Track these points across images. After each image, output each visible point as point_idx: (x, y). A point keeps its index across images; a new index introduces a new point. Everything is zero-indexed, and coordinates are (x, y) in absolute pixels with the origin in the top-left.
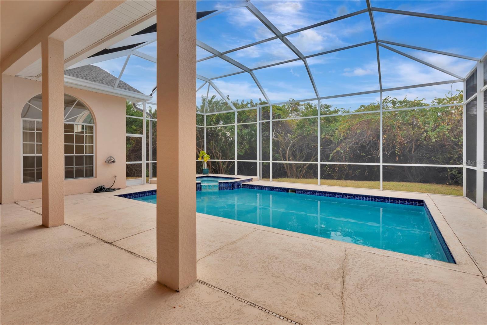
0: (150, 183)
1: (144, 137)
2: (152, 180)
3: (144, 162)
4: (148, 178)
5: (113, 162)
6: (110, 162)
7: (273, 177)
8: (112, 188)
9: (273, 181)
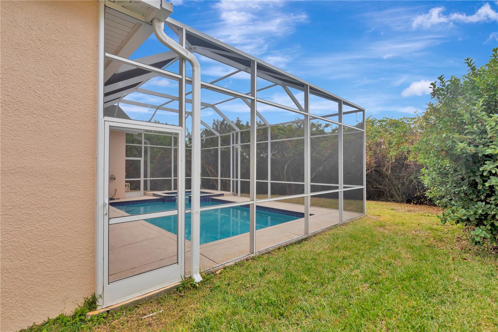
0: (148, 195)
1: (142, 160)
2: (149, 193)
3: (142, 179)
4: (146, 191)
5: (115, 179)
6: (112, 179)
7: (241, 193)
8: (113, 198)
9: (241, 196)
